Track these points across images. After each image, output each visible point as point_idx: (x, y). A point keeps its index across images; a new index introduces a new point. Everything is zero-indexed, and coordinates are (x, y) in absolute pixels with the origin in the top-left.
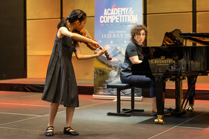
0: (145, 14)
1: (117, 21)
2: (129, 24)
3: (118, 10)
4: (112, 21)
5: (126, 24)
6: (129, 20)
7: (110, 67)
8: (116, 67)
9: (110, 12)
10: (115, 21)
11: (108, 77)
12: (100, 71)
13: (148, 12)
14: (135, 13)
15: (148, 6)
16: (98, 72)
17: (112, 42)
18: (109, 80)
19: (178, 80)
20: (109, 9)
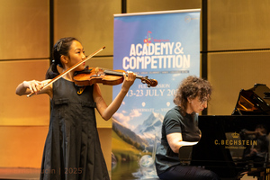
0: (204, 52)
1: (153, 67)
2: (175, 72)
3: (155, 46)
4: (144, 67)
5: (170, 72)
6: (176, 65)
7: (141, 149)
8: (150, 150)
9: (140, 50)
10: (149, 66)
11: (137, 168)
12: (123, 156)
13: (209, 49)
14: (186, 53)
15: (209, 38)
16: (120, 158)
17: (144, 104)
18: (139, 172)
19: (262, 174)
20: (140, 45)
